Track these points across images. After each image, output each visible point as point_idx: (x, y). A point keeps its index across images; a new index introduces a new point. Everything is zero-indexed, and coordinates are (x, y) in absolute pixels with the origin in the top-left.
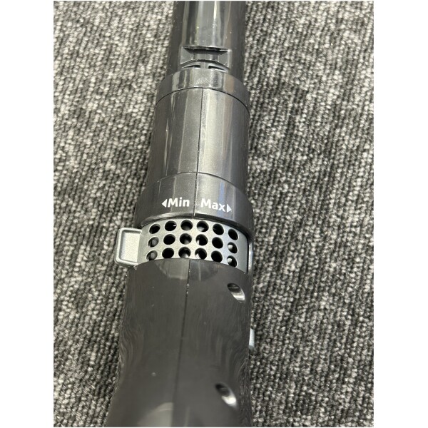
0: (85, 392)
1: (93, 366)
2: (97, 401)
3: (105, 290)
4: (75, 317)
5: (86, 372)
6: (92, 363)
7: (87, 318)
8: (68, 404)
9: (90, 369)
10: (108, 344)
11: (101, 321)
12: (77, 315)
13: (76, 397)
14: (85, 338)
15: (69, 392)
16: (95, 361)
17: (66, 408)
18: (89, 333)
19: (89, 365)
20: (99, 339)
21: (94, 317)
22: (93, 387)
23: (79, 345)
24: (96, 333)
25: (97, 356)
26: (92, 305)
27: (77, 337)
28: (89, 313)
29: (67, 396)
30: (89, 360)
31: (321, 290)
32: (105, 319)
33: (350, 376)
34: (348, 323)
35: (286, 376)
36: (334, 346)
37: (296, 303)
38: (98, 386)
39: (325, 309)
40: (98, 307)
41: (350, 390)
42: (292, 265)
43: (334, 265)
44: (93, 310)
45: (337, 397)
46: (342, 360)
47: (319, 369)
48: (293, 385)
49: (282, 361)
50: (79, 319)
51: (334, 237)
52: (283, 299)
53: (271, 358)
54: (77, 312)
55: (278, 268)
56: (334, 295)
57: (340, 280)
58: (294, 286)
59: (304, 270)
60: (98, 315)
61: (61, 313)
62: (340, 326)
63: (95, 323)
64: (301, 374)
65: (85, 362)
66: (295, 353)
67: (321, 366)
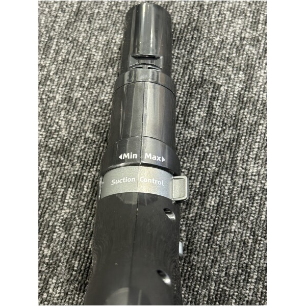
0: (71, 289)
1: (76, 271)
2: (79, 295)
3: (85, 219)
4: (64, 237)
5: (72, 274)
6: (75, 268)
7: (73, 237)
8: (59, 297)
9: (74, 273)
10: (87, 255)
11: (82, 240)
12: (66, 236)
13: (64, 292)
14: (71, 251)
15: (59, 288)
16: (78, 267)
17: (58, 300)
18: (73, 248)
19: (73, 270)
20: (80, 252)
21: (77, 237)
22: (76, 285)
23: (67, 257)
24: (78, 248)
25: (79, 264)
26: (76, 229)
27: (65, 251)
28: (74, 234)
29: (58, 291)
30: (74, 267)
31: (232, 218)
32: (84, 238)
33: (252, 277)
34: (251, 241)
35: (208, 278)
36: (241, 257)
37: (215, 228)
38: (80, 284)
39: (235, 232)
40: (80, 230)
41: (252, 287)
42: (212, 202)
43: (240, 201)
44: (77, 232)
45: (243, 292)
46: (247, 266)
47: (231, 273)
48: (213, 284)
49: (206, 267)
50: (67, 238)
51: (240, 182)
52: (206, 225)
53: (198, 265)
54: (66, 234)
55: (202, 203)
56: (241, 222)
57: (245, 212)
58: (213, 215)
59: (220, 204)
60: (80, 235)
61: (55, 234)
62: (245, 243)
63: (78, 241)
64: (218, 276)
65: (71, 268)
66: (214, 262)
67: (232, 270)
